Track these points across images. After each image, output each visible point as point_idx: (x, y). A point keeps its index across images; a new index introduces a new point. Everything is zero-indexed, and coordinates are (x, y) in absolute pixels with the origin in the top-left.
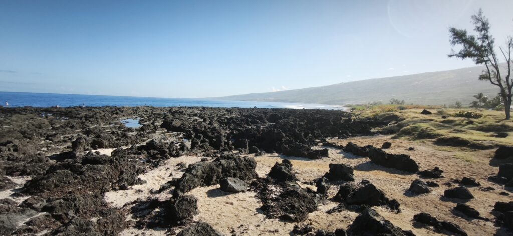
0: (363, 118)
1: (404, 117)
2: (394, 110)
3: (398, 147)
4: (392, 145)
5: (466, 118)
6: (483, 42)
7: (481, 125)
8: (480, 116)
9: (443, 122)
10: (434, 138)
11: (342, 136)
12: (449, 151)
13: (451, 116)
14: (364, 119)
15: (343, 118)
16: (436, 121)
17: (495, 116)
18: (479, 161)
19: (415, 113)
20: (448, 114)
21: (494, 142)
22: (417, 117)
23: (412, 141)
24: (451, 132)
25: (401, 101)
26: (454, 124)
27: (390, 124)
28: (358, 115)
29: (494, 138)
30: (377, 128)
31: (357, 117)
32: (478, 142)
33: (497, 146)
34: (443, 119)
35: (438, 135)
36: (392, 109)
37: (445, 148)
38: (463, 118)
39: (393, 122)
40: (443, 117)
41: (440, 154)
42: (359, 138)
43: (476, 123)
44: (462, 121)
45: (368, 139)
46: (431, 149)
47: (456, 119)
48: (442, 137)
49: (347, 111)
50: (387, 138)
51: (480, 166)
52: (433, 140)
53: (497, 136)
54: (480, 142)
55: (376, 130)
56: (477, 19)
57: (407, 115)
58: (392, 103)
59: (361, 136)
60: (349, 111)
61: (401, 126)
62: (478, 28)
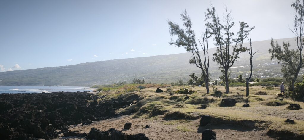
0: (108, 99)
1: (143, 96)
2: (135, 90)
3: (137, 126)
4: (132, 125)
5: (185, 95)
6: (190, 35)
7: (193, 99)
8: (193, 92)
9: (171, 99)
10: (164, 114)
11: (87, 122)
12: (173, 125)
13: (176, 93)
14: (109, 101)
15: (89, 101)
16: (166, 98)
17: (202, 91)
18: (191, 130)
19: (152, 91)
20: (174, 92)
21: (199, 113)
22: (153, 96)
23: (148, 119)
24: (174, 108)
25: (142, 80)
26: (177, 99)
27: (132, 104)
28: (103, 97)
29: (199, 110)
30: (121, 109)
31: (103, 99)
32: (190, 114)
33: (201, 116)
34: (171, 96)
35: (166, 111)
36: (133, 89)
37: (171, 122)
38: (183, 95)
39: (135, 101)
40: (171, 94)
41: (168, 129)
42: (103, 121)
43: (191, 98)
44: (182, 97)
45: (112, 122)
46: (162, 125)
47: (179, 95)
48: (168, 113)
49: (94, 93)
50: (128, 119)
51: (192, 135)
52: (163, 116)
53: (201, 108)
54: (192, 114)
55: (120, 112)
56: (184, 17)
57: (145, 94)
58: (135, 83)
59: (106, 119)
60: (95, 93)
61: (140, 105)
62: (186, 24)
